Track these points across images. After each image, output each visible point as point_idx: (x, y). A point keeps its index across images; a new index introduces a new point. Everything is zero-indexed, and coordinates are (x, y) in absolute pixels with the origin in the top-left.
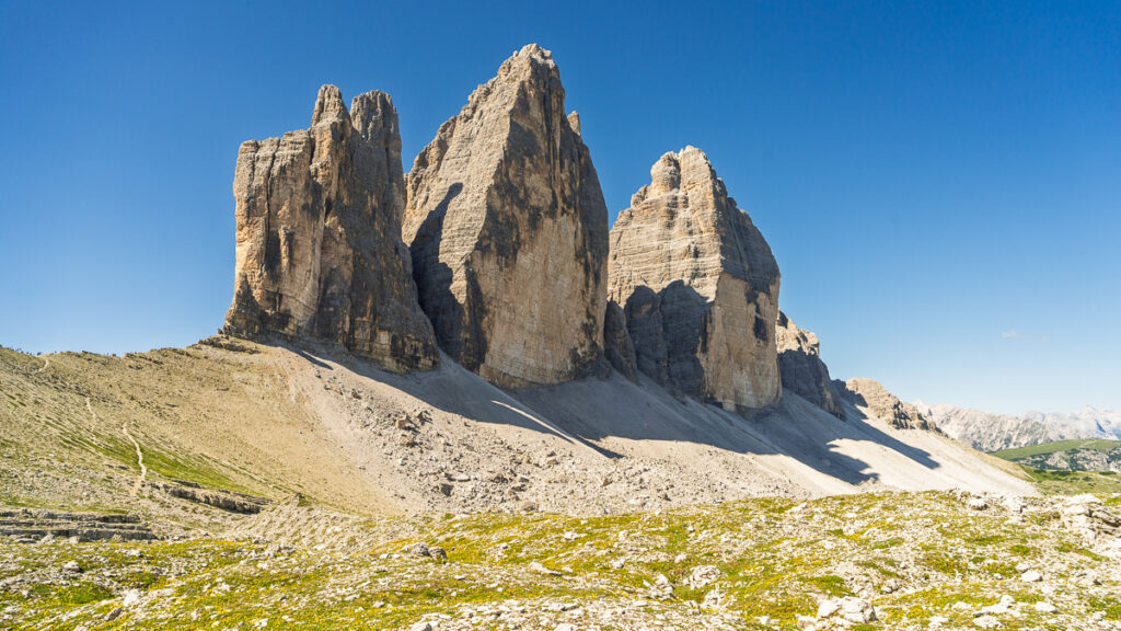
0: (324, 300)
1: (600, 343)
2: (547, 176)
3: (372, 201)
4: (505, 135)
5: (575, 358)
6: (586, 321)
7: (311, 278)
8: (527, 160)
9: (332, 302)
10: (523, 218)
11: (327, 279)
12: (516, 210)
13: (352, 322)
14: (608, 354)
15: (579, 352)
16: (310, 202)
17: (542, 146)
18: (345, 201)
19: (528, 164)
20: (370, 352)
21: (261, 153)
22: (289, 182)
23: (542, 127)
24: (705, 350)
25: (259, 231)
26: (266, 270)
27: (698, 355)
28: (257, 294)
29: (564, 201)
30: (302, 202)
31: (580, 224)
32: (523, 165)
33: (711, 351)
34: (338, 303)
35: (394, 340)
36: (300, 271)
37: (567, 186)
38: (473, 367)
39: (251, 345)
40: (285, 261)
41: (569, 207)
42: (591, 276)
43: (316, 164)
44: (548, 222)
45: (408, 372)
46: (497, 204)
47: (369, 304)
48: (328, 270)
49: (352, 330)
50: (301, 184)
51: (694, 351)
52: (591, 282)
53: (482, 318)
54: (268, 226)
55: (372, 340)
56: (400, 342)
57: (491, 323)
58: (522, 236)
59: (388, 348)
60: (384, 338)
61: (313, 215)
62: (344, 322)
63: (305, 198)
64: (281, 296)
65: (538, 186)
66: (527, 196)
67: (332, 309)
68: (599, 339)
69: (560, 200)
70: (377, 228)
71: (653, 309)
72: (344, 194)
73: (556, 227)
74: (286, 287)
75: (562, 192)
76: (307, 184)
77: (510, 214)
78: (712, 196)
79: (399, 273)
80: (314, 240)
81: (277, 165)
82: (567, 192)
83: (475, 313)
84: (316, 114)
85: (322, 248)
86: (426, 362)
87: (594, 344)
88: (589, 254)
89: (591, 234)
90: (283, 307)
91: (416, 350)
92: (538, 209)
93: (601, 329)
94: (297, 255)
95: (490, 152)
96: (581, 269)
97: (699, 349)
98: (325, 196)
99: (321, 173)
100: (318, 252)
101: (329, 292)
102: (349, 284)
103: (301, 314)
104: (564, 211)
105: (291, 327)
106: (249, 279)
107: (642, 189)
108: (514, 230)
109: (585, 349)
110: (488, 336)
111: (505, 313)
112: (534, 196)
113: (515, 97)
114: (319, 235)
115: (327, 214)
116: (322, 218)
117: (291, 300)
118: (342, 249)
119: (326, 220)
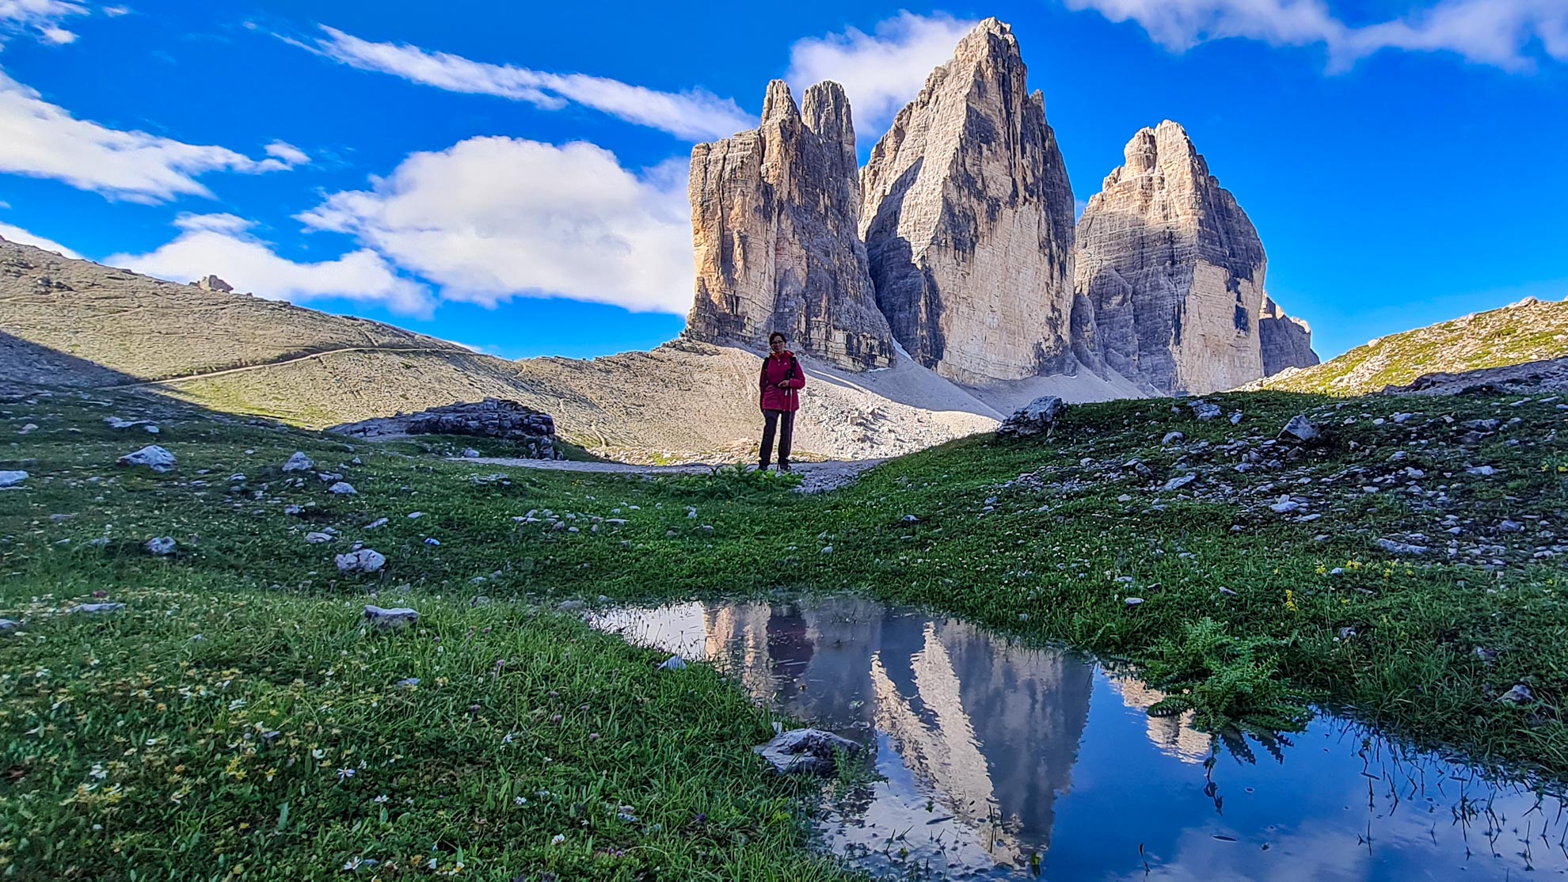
0: (780, 300)
1: (1066, 337)
2: (1007, 163)
3: (824, 201)
4: (962, 121)
5: (1039, 353)
6: (1050, 314)
7: (766, 280)
8: (984, 147)
9: (787, 303)
10: (980, 208)
11: (781, 281)
12: (974, 202)
13: (807, 322)
14: (1075, 347)
15: (1043, 346)
16: (762, 204)
17: (1001, 132)
18: (797, 201)
19: (985, 152)
20: (826, 351)
21: (711, 157)
22: (740, 184)
23: (1000, 111)
24: (1178, 342)
25: (714, 235)
26: (722, 273)
27: (1170, 347)
28: (715, 297)
29: (1026, 189)
30: (754, 204)
31: (1044, 213)
32: (981, 153)
33: (1184, 343)
34: (793, 304)
35: (849, 338)
37: (1029, 172)
38: (930, 364)
39: (711, 347)
40: (740, 264)
41: (1031, 196)
42: (1056, 267)
43: (767, 164)
44: (1007, 212)
45: (863, 370)
46: (954, 196)
47: (824, 304)
48: (782, 271)
49: (808, 329)
50: (752, 186)
51: (1166, 344)
52: (1056, 274)
53: (938, 315)
54: (723, 229)
55: (827, 339)
56: (855, 341)
57: (949, 318)
58: (980, 229)
59: (844, 346)
60: (839, 337)
61: (765, 217)
62: (799, 322)
64: (738, 298)
65: (997, 176)
66: (985, 186)
67: (787, 310)
68: (1065, 332)
69: (1021, 188)
70: (830, 227)
71: (1124, 300)
72: (796, 194)
73: (1017, 217)
74: (741, 290)
75: (1024, 179)
76: (758, 186)
77: (967, 206)
78: (1190, 176)
79: (854, 272)
80: (768, 243)
81: (728, 168)
82: (1030, 180)
83: (931, 309)
84: (765, 111)
85: (776, 250)
86: (881, 360)
87: (1059, 338)
88: (1054, 244)
89: (1055, 223)
90: (739, 310)
91: (872, 348)
92: (997, 200)
93: (1067, 323)
94: (751, 257)
95: (945, 140)
96: (1046, 260)
97: (1172, 341)
98: (776, 197)
99: (771, 173)
100: (772, 253)
101: (784, 293)
102: (804, 285)
103: (758, 316)
104: (1026, 200)
105: (749, 328)
106: (706, 282)
107: (1115, 171)
108: (972, 222)
109: (1051, 343)
110: (945, 332)
111: (963, 308)
112: (992, 185)
113: (971, 79)
114: (772, 237)
115: (779, 215)
116: (775, 219)
117: (747, 302)
118: (796, 249)
119: (779, 221)
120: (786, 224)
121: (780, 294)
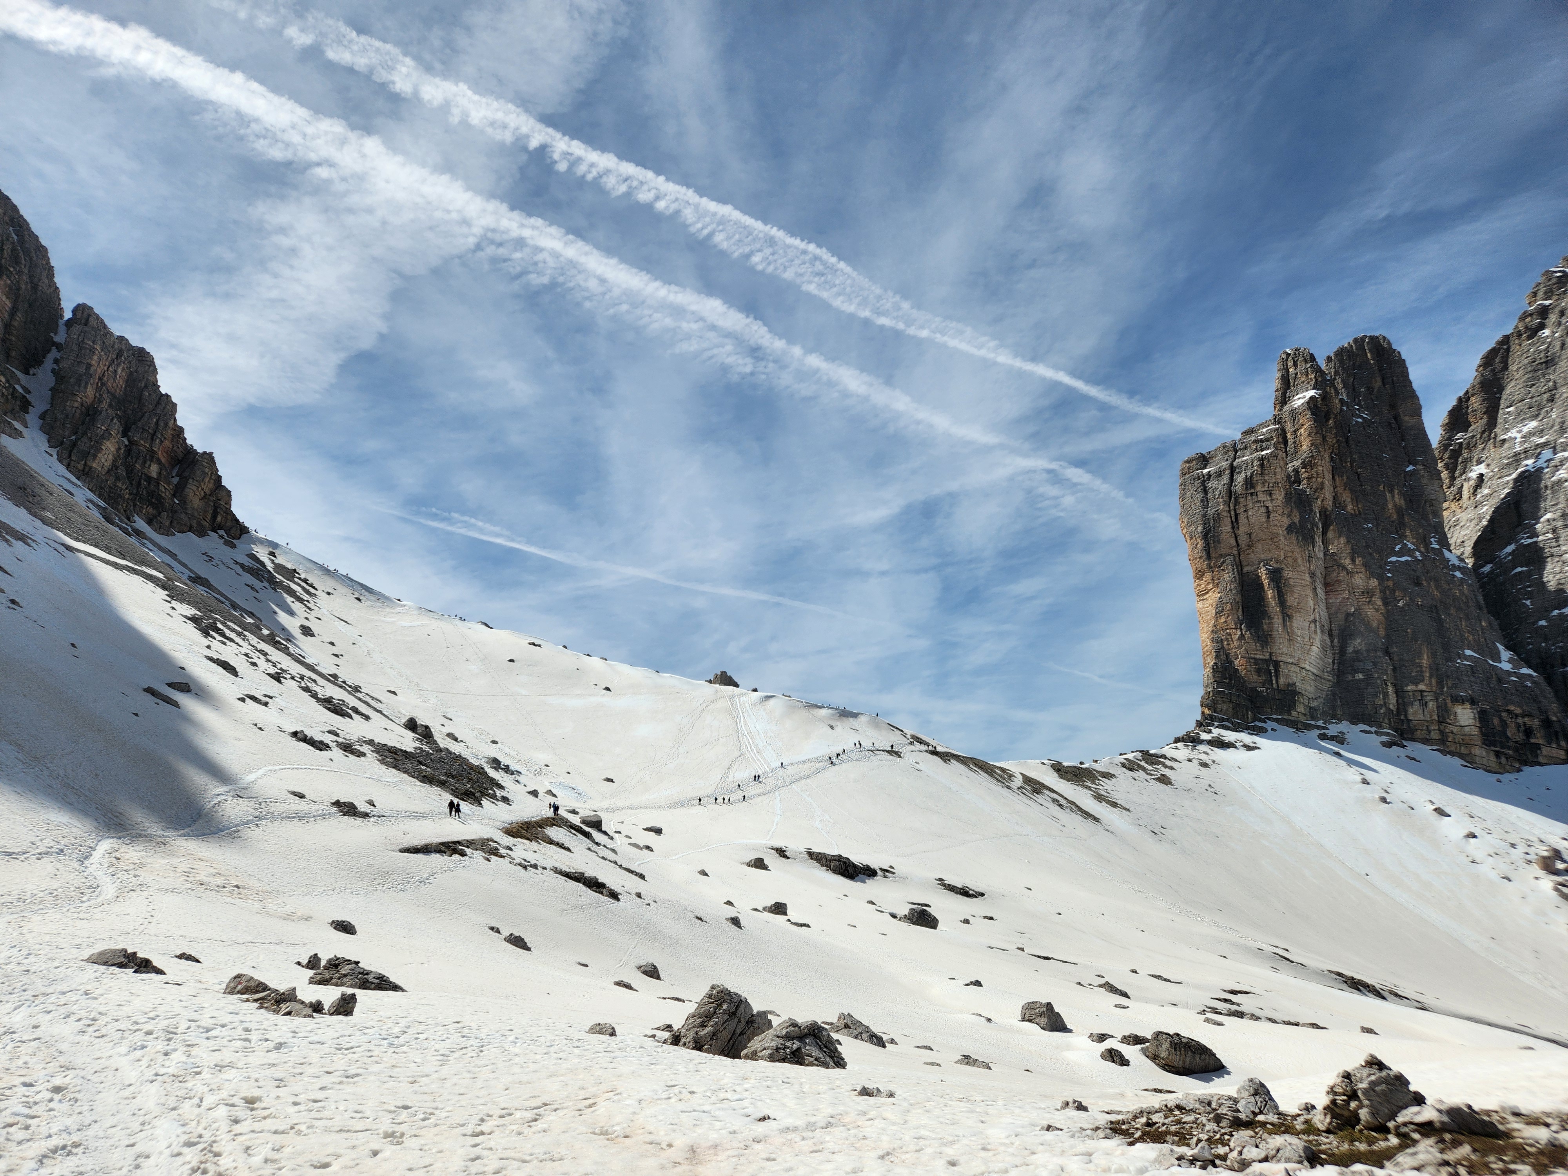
0: (1343, 663)
3: (1394, 500)
7: (1319, 631)
9: (1360, 665)
11: (1342, 631)
13: (1400, 692)
16: (1297, 519)
18: (1350, 507)
20: (1442, 740)
22: (1262, 497)
25: (1228, 576)
26: (1248, 628)
28: (1239, 663)
30: (1286, 521)
34: (1369, 665)
35: (1483, 717)
36: (1300, 624)
40: (1275, 611)
43: (1296, 461)
47: (1425, 661)
48: (1341, 616)
49: (1403, 704)
50: (1279, 496)
54: (1239, 566)
55: (1441, 721)
56: (1496, 721)
59: (1475, 731)
60: (1465, 716)
61: (1305, 539)
62: (1386, 695)
63: (1289, 516)
64: (1277, 664)
67: (1361, 676)
72: (1346, 497)
74: (1282, 649)
76: (1288, 496)
80: (1312, 575)
81: (1240, 479)
85: (1326, 585)
90: (1282, 680)
91: (1529, 733)
94: (1291, 600)
98: (1317, 506)
99: (1304, 475)
100: (1320, 592)
101: (1350, 649)
102: (1382, 633)
103: (1311, 689)
105: (1301, 709)
106: (1225, 645)
114: (1318, 565)
115: (1324, 533)
116: (1318, 540)
117: (1293, 668)
118: (1359, 580)
119: (1325, 543)
120: (1338, 545)
121: (1342, 651)
